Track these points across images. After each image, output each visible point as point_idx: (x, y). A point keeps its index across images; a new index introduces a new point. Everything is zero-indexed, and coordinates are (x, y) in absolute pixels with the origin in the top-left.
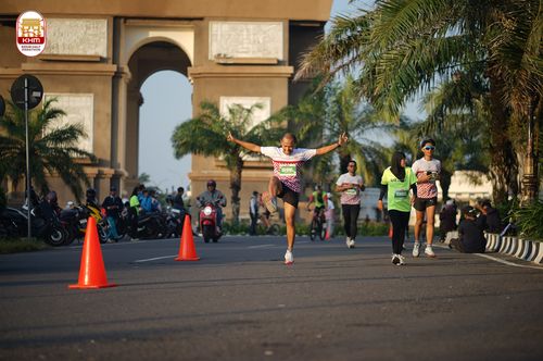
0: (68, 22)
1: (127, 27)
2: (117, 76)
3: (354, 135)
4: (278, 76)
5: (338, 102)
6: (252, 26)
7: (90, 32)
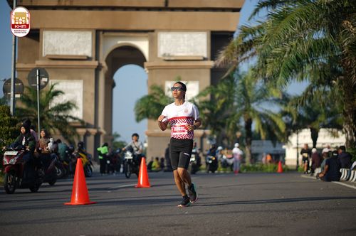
0: (66, 34)
1: (105, 37)
2: (98, 69)
3: (254, 105)
4: (204, 67)
5: (243, 84)
6: (186, 35)
7: (81, 40)
